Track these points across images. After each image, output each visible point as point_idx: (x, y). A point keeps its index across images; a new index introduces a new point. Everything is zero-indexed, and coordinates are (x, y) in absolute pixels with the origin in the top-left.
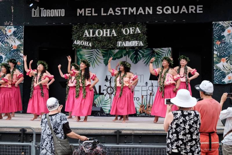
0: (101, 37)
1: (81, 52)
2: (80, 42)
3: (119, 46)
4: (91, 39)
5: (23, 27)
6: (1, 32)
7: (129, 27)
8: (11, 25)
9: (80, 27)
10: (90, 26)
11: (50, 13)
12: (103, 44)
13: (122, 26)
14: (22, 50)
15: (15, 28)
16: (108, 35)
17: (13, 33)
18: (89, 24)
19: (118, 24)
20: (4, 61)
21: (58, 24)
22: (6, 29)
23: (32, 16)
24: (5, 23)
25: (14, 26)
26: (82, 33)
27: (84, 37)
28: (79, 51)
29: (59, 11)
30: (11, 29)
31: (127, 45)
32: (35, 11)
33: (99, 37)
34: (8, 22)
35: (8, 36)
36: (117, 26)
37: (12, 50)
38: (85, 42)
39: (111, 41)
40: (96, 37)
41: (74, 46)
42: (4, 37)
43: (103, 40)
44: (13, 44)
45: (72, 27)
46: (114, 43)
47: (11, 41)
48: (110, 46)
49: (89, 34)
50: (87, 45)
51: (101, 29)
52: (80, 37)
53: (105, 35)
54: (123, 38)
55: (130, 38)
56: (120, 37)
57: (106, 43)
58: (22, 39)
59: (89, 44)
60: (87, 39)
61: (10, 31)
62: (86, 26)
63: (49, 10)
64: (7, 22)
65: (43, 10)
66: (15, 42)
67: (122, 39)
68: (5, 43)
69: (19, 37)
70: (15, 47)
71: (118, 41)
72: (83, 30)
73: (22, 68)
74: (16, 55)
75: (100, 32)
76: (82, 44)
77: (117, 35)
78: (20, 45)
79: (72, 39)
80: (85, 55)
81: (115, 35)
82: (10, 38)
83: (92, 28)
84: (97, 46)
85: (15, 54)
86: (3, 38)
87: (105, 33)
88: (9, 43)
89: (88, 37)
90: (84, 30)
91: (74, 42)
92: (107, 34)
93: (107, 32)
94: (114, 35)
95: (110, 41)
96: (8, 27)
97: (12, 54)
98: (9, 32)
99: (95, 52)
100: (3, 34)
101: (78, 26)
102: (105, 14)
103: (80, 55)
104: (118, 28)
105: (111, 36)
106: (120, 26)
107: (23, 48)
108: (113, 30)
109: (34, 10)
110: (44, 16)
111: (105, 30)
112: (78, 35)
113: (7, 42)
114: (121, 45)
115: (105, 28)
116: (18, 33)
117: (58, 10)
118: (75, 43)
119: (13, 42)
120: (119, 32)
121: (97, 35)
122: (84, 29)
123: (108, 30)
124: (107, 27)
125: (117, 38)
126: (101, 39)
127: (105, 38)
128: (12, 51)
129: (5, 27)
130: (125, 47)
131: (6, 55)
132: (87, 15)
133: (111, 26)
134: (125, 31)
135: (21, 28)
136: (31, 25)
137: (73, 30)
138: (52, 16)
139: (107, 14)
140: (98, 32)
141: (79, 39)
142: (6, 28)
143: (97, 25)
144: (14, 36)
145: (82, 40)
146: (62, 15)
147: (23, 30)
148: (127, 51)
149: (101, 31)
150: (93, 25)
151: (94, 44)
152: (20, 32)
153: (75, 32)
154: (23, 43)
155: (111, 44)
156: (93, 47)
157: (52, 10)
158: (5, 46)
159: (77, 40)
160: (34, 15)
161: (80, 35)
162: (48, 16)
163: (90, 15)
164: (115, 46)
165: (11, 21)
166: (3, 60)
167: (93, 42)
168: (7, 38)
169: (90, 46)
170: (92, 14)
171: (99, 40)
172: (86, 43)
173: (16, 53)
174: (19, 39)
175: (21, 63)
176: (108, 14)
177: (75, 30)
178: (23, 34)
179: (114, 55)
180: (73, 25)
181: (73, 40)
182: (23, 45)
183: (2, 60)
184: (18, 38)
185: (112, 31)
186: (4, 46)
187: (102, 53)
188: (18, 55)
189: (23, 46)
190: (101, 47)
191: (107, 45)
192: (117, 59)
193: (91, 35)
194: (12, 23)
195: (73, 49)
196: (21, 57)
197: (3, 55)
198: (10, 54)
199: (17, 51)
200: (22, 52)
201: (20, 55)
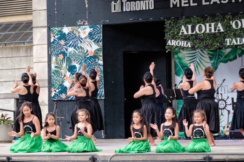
0: (203, 33)
1: (180, 55)
2: (175, 41)
3: (228, 44)
4: (189, 37)
5: (100, 26)
6: (73, 34)
7: (240, 18)
8: (85, 24)
9: (175, 22)
10: (188, 20)
11: (135, 5)
12: (206, 43)
13: (231, 17)
14: (101, 56)
15: (90, 28)
16: (213, 31)
17: (89, 34)
18: (187, 17)
19: (225, 16)
21: (145, 21)
22: (79, 30)
23: (112, 12)
24: (77, 22)
25: (90, 26)
26: (178, 29)
27: (181, 35)
28: (176, 53)
29: (146, 3)
30: (85, 30)
31: (239, 43)
32: (116, 4)
33: (200, 34)
34: (82, 21)
35: (82, 39)
36: (224, 18)
37: (88, 56)
38: (182, 42)
39: (217, 39)
40: (197, 35)
41: (168, 48)
42: (78, 41)
43: (205, 37)
44: (89, 49)
45: (165, 23)
46: (221, 41)
47: (85, 45)
48: (215, 45)
49: (187, 30)
50: (185, 46)
51: (202, 24)
52: (175, 35)
53: (208, 31)
54: (233, 33)
55: (242, 34)
56: (228, 32)
57: (210, 42)
58: (100, 42)
59: (187, 43)
60: (184, 38)
61: (85, 33)
62: (182, 20)
63: (134, 3)
64: (80, 21)
65: (126, 2)
66: (91, 46)
67: (232, 35)
68: (79, 48)
69: (96, 39)
70: (91, 53)
71: (226, 38)
72: (179, 27)
73: (102, 80)
74: (93, 64)
75: (201, 27)
76: (178, 44)
77: (225, 29)
78: (98, 50)
79: (164, 39)
80: (185, 59)
81: (222, 30)
82: (84, 42)
83: (191, 22)
84: (197, 46)
85: (92, 62)
86: (76, 42)
87: (208, 28)
88: (83, 48)
89: (185, 35)
90: (181, 26)
91: (167, 43)
92: (210, 30)
93: (211, 26)
94: (220, 30)
95: (214, 39)
96: (82, 27)
97: (88, 63)
98: (83, 34)
99: (199, 54)
100: (76, 36)
101: (172, 21)
102: (208, 3)
103: (179, 58)
104: (226, 21)
105: (217, 31)
106: (228, 17)
107: (101, 54)
108: (219, 23)
109: (114, 3)
110: (127, 10)
111: (208, 25)
112: (172, 33)
113: (81, 47)
114: (230, 43)
115: (207, 22)
116: (94, 34)
117: (144, 1)
118: (169, 44)
119: (88, 47)
120: (227, 26)
121: (198, 32)
122: (180, 24)
123: (213, 24)
124: (211, 21)
125: (225, 35)
126: (203, 37)
127: (208, 35)
128: (88, 58)
129: (78, 27)
130: (236, 45)
131: (80, 64)
132: (183, 5)
133: (216, 19)
134: (235, 24)
135: (99, 28)
136: (111, 23)
137: (166, 26)
138: (137, 10)
139: (210, 3)
140: (199, 28)
141: (174, 38)
142: (80, 28)
143: (197, 18)
144: (90, 38)
145: (179, 39)
146: (150, 8)
147: (101, 30)
148: (242, 50)
149: (203, 26)
150: (192, 19)
151: (194, 43)
152: (98, 33)
153: (168, 29)
154: (102, 47)
155: (217, 42)
156: (193, 48)
157: (137, 2)
158: (79, 52)
159: (172, 39)
160: (115, 10)
161: (176, 33)
162: (132, 10)
163: (187, 5)
164: (222, 44)
165: (86, 20)
166: (76, 70)
167: (193, 41)
168: (81, 42)
169: (188, 46)
170: (190, 4)
171: (201, 38)
172: (184, 43)
173: (93, 60)
174: (97, 41)
175: (100, 74)
176: (212, 3)
177: (168, 26)
178: (102, 35)
179: (225, 57)
180: (166, 20)
181: (166, 40)
182: (102, 49)
183: (75, 70)
184: (94, 41)
185: (218, 25)
186: (77, 52)
187: (209, 54)
188: (96, 63)
189: (102, 51)
190: (204, 47)
191: (211, 45)
192: (229, 61)
193: (190, 33)
194: (86, 22)
195: (167, 51)
196: (100, 65)
197: (77, 63)
198: (85, 62)
199: (95, 57)
200: (101, 59)
201: (98, 63)
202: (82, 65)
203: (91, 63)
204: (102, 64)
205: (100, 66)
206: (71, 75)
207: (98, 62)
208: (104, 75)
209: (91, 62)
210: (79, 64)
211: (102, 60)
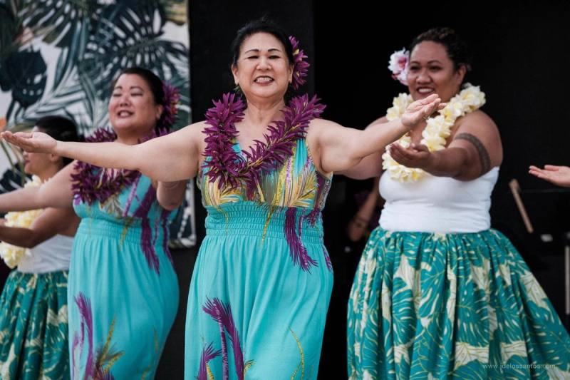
20: (56, 85)
74: (137, 42)
85: (129, 34)
97: (109, 36)
131: (66, 42)
166: (44, 80)
173: (133, 23)
183: (38, 79)
188: (152, 36)
196: (176, 52)
197: (47, 40)
198: (93, 32)
199: (146, 7)
200: (178, 18)
201: (164, 37)
202: (74, 47)
203: (124, 40)
204: (186, 42)
205: (172, 58)
206: (17, 106)
207: (161, 33)
208: (192, 105)
209: (121, 34)
210: (61, 45)
211: (184, 18)
